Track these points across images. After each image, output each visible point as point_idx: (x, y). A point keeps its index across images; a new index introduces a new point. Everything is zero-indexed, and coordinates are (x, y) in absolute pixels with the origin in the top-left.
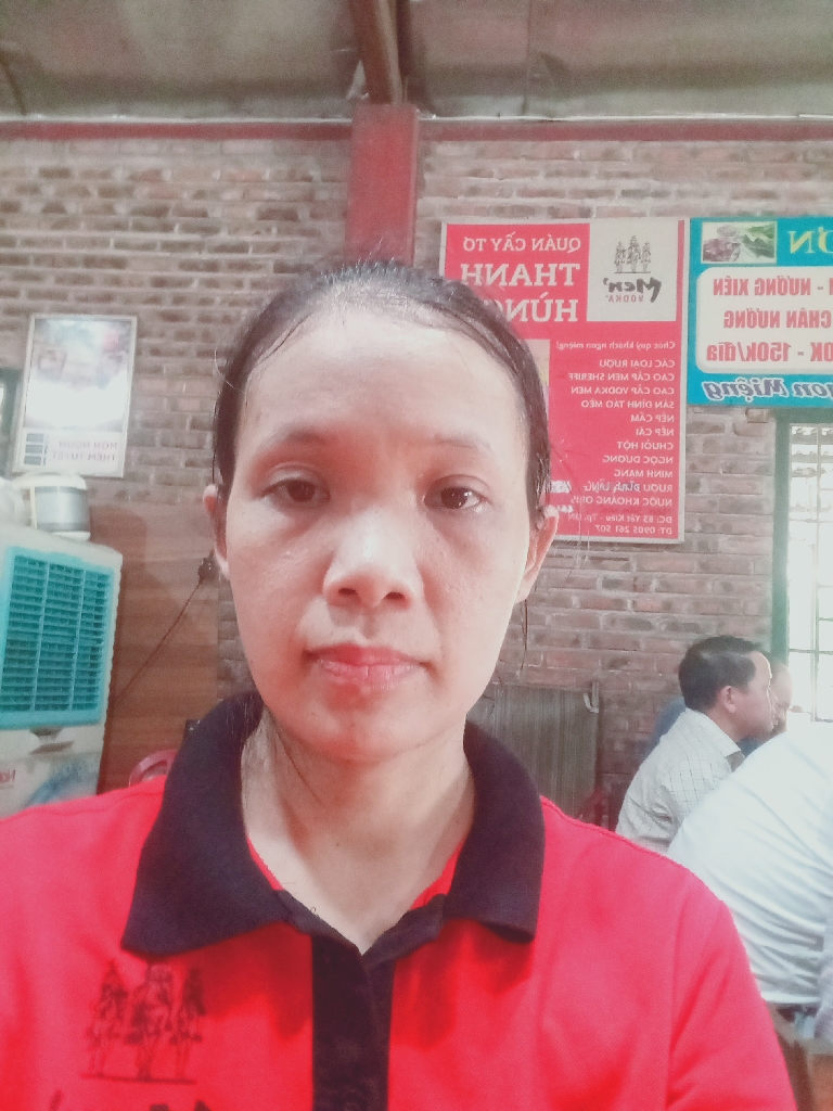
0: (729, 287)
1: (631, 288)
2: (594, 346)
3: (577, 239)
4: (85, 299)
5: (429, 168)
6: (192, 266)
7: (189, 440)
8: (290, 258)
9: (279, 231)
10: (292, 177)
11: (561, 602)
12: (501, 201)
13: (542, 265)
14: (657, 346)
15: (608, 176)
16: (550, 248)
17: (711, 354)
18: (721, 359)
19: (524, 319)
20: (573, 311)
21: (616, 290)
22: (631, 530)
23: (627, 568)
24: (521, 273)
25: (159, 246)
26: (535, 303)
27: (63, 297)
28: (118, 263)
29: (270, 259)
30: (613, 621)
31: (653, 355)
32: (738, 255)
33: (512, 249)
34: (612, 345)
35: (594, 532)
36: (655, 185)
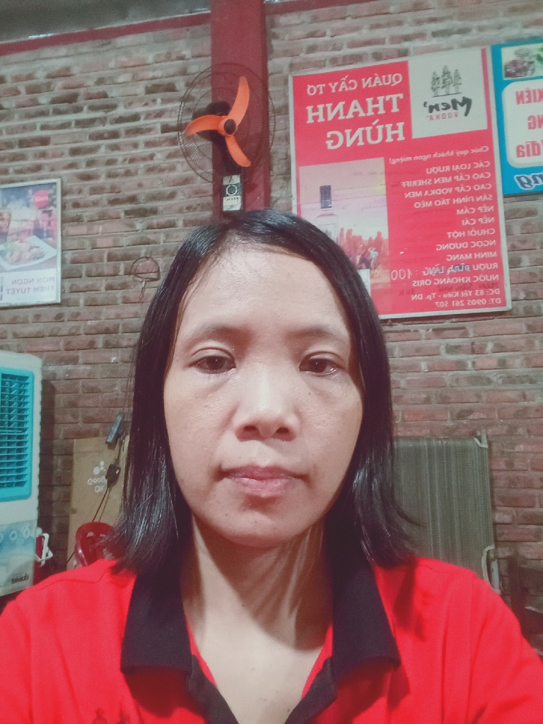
0: (529, 96)
1: (447, 107)
2: (420, 158)
3: (400, 75)
4: (20, 172)
5: (275, 36)
6: (100, 136)
7: (107, 270)
8: (172, 120)
9: (162, 100)
10: (168, 57)
11: (413, 368)
12: (336, 53)
13: (372, 99)
14: (473, 151)
15: (419, 22)
16: (377, 84)
17: (520, 152)
18: (529, 155)
19: (361, 143)
20: (400, 131)
21: (435, 110)
22: (465, 302)
23: (465, 335)
24: (355, 107)
25: (73, 124)
26: (369, 129)
27: (6, 172)
28: (45, 141)
29: (157, 123)
30: (457, 380)
31: (471, 159)
32: (533, 70)
33: (346, 89)
34: (435, 155)
35: (434, 308)
36: (458, 24)
